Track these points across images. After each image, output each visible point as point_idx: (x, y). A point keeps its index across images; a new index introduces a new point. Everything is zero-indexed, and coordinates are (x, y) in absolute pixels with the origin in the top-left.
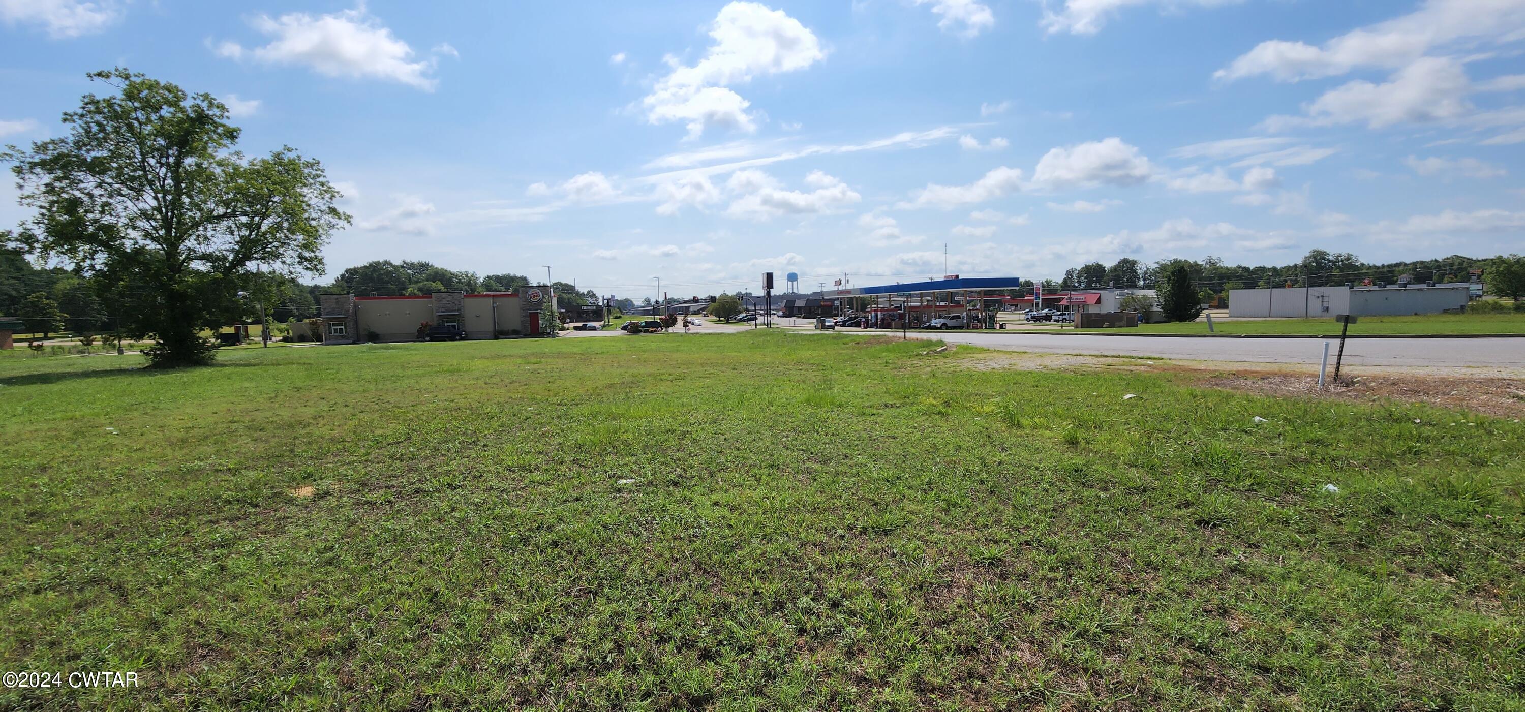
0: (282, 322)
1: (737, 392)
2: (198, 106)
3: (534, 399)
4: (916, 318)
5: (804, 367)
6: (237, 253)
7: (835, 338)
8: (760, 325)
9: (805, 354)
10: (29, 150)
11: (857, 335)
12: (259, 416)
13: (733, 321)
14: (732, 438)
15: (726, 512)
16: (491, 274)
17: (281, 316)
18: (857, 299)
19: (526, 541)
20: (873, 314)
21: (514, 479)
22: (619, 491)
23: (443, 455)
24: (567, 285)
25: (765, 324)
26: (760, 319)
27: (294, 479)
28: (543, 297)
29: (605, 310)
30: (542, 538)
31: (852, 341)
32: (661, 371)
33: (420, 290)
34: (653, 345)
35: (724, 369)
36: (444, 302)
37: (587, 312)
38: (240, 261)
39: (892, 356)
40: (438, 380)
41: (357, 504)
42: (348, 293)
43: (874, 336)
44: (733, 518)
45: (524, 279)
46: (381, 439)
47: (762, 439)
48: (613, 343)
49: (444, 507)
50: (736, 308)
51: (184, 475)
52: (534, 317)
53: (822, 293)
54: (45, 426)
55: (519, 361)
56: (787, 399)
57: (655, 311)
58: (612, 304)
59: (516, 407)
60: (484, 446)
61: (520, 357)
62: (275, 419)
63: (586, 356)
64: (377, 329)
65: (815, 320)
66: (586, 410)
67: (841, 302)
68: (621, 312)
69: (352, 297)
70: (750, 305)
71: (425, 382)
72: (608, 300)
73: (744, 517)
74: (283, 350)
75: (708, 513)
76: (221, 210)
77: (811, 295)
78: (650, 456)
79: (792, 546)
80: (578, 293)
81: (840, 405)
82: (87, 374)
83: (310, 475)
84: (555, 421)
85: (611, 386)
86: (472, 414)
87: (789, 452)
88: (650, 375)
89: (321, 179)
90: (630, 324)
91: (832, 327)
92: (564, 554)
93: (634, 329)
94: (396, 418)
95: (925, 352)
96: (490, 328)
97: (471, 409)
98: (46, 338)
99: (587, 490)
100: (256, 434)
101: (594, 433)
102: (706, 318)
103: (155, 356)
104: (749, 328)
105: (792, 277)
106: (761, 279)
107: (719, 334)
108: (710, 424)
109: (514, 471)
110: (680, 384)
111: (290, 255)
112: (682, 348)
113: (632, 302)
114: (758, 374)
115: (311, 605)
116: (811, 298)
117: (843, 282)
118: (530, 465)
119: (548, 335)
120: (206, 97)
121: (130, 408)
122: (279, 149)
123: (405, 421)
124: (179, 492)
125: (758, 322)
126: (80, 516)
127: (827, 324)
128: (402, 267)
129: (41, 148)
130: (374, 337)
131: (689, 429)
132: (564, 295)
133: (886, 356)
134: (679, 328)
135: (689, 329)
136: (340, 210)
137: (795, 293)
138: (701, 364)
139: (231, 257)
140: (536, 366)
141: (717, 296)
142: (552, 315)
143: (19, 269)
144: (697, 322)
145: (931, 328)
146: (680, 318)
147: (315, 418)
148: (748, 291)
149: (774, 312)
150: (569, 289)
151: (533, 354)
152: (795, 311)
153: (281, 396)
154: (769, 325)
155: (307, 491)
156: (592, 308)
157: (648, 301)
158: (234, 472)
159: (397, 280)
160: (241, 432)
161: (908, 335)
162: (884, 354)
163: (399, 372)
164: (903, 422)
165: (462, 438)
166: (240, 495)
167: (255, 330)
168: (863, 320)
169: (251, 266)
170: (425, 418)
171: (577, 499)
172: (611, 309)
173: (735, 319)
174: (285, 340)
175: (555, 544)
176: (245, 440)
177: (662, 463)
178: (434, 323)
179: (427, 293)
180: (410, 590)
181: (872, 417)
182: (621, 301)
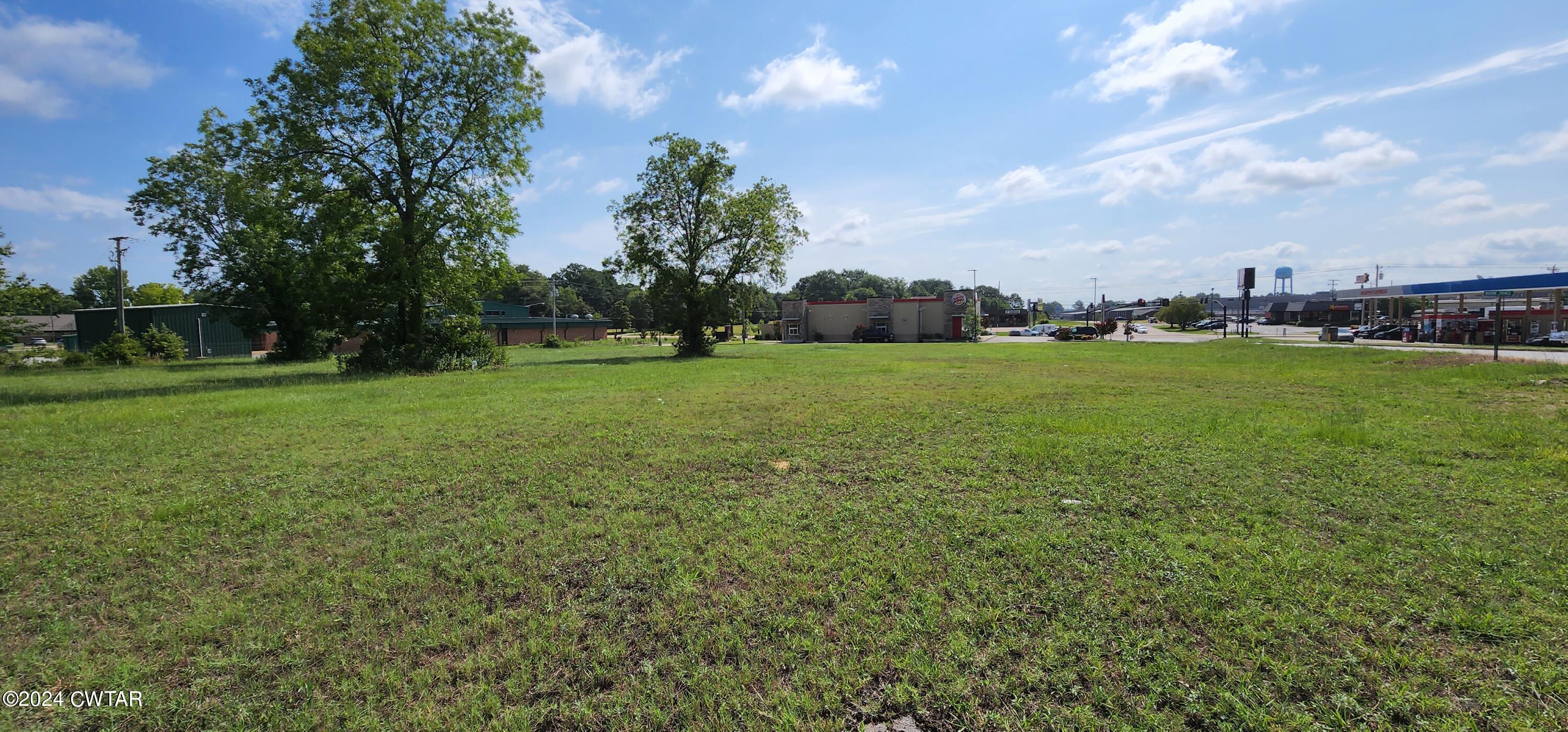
0: (754, 323)
1: (1205, 415)
2: (710, 153)
3: (962, 403)
4: (1517, 329)
5: (1306, 390)
6: (731, 268)
7: (1356, 354)
8: (1231, 333)
9: (1307, 373)
10: (621, 201)
11: (1398, 351)
12: (746, 399)
13: (1192, 328)
14: (1205, 470)
15: (1207, 559)
16: (917, 279)
17: (754, 320)
18: (1396, 300)
19: (970, 543)
20: (1427, 322)
21: (951, 481)
22: (1064, 510)
23: (884, 449)
24: (990, 288)
25: (1238, 333)
26: (1231, 327)
27: (774, 454)
28: (967, 301)
29: (1031, 314)
30: (987, 545)
31: (1390, 358)
32: (1102, 384)
33: (856, 295)
34: (1088, 354)
35: (1184, 386)
36: (877, 306)
37: (1010, 316)
38: (732, 274)
39: (1469, 383)
40: (873, 378)
41: (821, 482)
42: (801, 299)
43: (1431, 354)
44: (1218, 568)
45: (947, 284)
46: (832, 427)
47: (1249, 477)
48: (1039, 350)
49: (892, 497)
50: (1197, 312)
51: (706, 440)
52: (957, 322)
53: (1333, 294)
54: (626, 394)
55: (944, 364)
56: (1284, 430)
57: (1090, 314)
58: (1040, 308)
59: (946, 410)
60: (920, 445)
61: (945, 361)
62: (755, 402)
63: (1012, 362)
64: (820, 330)
65: (1320, 329)
66: (1017, 418)
67: (1366, 306)
68: (1048, 316)
69: (805, 302)
70: (1216, 309)
71: (863, 380)
72: (1035, 304)
73: (1235, 570)
74: (756, 347)
75: (1180, 557)
76: (721, 235)
77: (1313, 296)
78: (1096, 477)
79: (1314, 621)
80: (1001, 297)
81: (1377, 446)
82: (645, 359)
83: (784, 452)
84: (987, 428)
85: (1043, 396)
86: (906, 413)
87: (1294, 499)
88: (1087, 387)
89: (788, 201)
90: (1059, 330)
91: (1350, 339)
92: (1010, 565)
93: (1063, 336)
94: (842, 410)
95: (1541, 382)
96: (915, 331)
97: (904, 408)
98: (622, 333)
99: (1029, 504)
100: (746, 413)
101: (1030, 444)
102: (1154, 324)
103: (680, 347)
104: (1214, 337)
105: (1284, 273)
106: (1236, 275)
107: (1172, 343)
108: (1172, 450)
109: (950, 473)
110: (1126, 399)
111: (765, 269)
112: (1124, 359)
113: (1060, 305)
114: (1235, 394)
115: (798, 562)
116: (1313, 300)
117: (1372, 278)
118: (965, 469)
119: (970, 339)
120: (713, 144)
121: (668, 386)
122: (758, 181)
123: (850, 413)
124: (703, 452)
125: (1228, 330)
126: (650, 460)
127: (1339, 334)
128: (843, 275)
129: (628, 200)
130: (819, 338)
131: (1145, 453)
132: (987, 299)
133: (1457, 383)
134: (1119, 335)
135: (1132, 338)
136: (800, 229)
137: (1286, 294)
138: (1152, 378)
139: (727, 272)
140: (961, 371)
141: (1170, 297)
142: (975, 319)
143: (612, 285)
144: (1141, 329)
145: (1548, 344)
146: (1121, 325)
147: (782, 404)
148: (1215, 292)
149: (1253, 318)
150: (991, 293)
151: (956, 358)
152: (1287, 317)
153: (758, 384)
154: (1244, 334)
155: (783, 465)
156: (1016, 312)
157: (1080, 305)
158: (734, 441)
159: (838, 287)
160: (735, 410)
161: (1502, 354)
162: (1454, 380)
163: (841, 369)
164: (1503, 482)
165: (899, 435)
166: (740, 461)
167: (737, 329)
168: (1407, 329)
169: (739, 278)
170: (866, 413)
171: (1018, 512)
172: (1038, 313)
173: (1194, 326)
174: (757, 338)
175: (1000, 554)
176: (738, 417)
177: (1113, 488)
178: (867, 326)
179: (862, 299)
180: (871, 567)
181: (1440, 469)
182: (1048, 305)
